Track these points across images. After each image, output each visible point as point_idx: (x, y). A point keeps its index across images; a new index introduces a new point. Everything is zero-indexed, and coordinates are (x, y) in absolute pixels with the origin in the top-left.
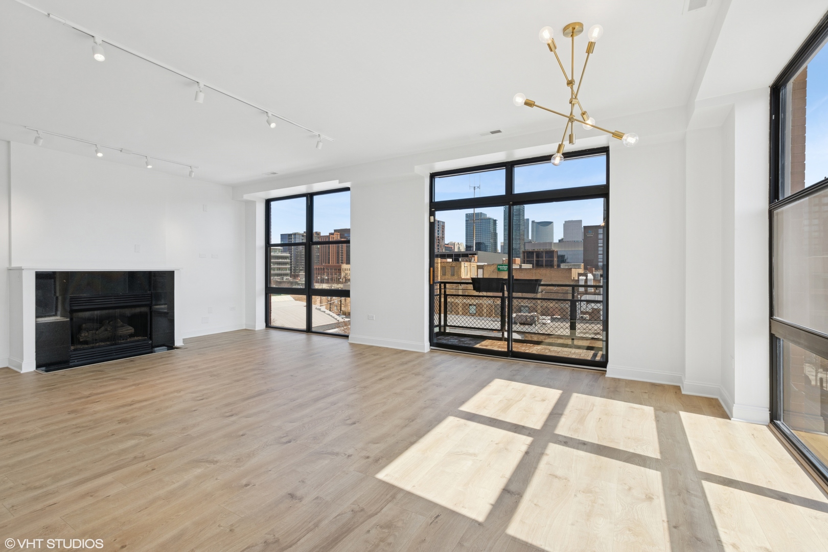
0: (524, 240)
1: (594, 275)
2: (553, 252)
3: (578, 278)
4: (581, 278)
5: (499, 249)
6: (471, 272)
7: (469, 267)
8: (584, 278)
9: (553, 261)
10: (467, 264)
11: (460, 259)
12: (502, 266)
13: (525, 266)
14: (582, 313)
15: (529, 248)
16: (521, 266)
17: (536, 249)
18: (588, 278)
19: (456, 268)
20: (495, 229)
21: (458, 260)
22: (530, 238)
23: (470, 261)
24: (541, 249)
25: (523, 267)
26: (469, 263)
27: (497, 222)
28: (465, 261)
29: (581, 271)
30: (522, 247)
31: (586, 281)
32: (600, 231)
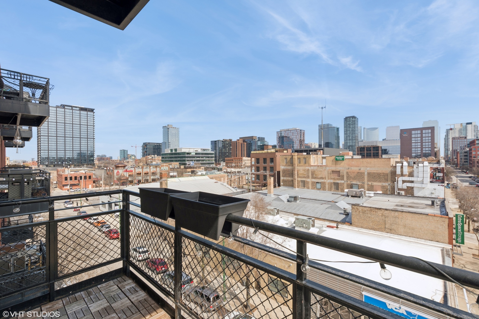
0: (358, 140)
1: (409, 163)
2: (378, 147)
3: (396, 165)
4: (397, 165)
5: (341, 146)
6: (317, 161)
7: (316, 158)
8: (401, 165)
9: (378, 153)
10: (315, 156)
11: (311, 153)
12: (339, 157)
13: (355, 157)
14: (399, 189)
15: (361, 145)
16: (352, 157)
17: (367, 145)
18: (403, 165)
19: (307, 159)
20: (338, 134)
21: (309, 154)
22: (362, 138)
23: (317, 154)
24: (370, 145)
25: (354, 158)
26: (316, 155)
27: (339, 129)
28: (314, 154)
29: (398, 160)
30: (357, 144)
31: (402, 167)
32: (413, 132)
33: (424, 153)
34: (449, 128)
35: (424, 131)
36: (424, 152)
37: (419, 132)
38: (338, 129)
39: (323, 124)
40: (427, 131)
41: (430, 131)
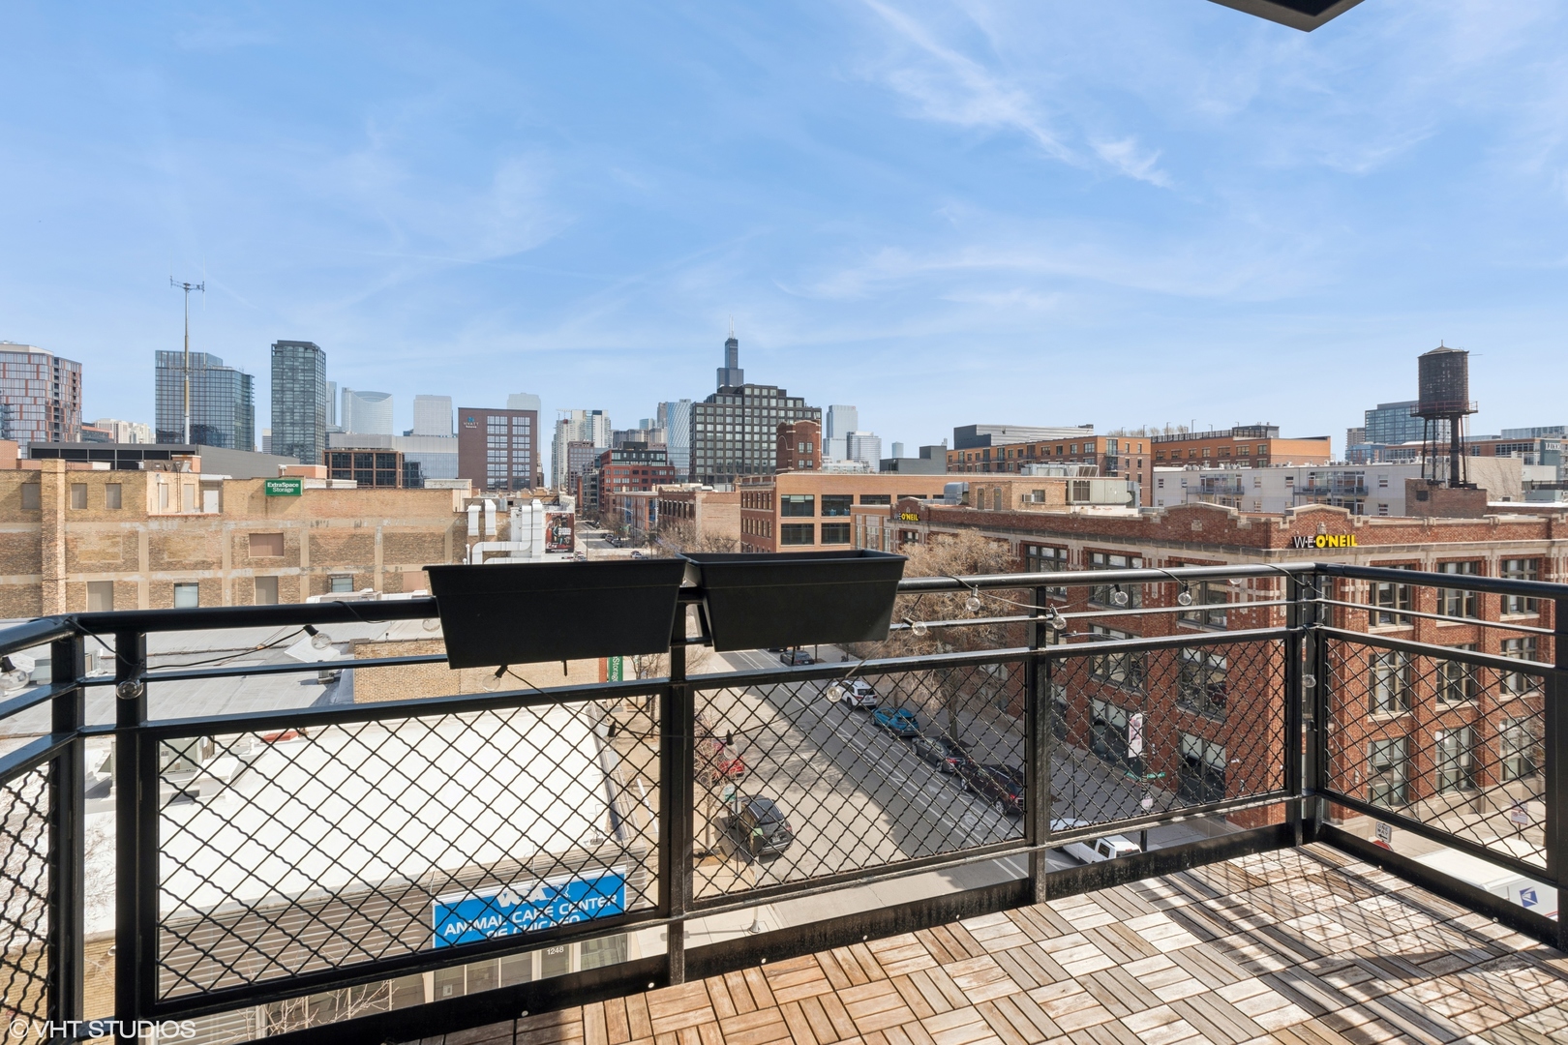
0: (324, 426)
1: (497, 503)
2: (394, 455)
3: (466, 508)
4: (471, 508)
5: (259, 446)
6: (179, 498)
7: (172, 487)
8: (478, 508)
9: (395, 473)
10: (164, 477)
11: (142, 465)
12: (281, 482)
13: (338, 483)
15: (338, 443)
16: (329, 484)
17: (357, 446)
18: (486, 508)
19: (126, 489)
20: (247, 397)
21: (136, 467)
22: (339, 423)
23: (176, 470)
24: (368, 446)
25: (334, 486)
26: (173, 476)
27: (253, 381)
28: (159, 470)
29: (468, 494)
30: (321, 441)
31: (482, 515)
32: (491, 420)
33: (515, 478)
34: (562, 419)
35: (515, 421)
36: (515, 474)
37: (504, 420)
38: (247, 380)
39: (191, 349)
40: (521, 420)
41: (528, 420)
